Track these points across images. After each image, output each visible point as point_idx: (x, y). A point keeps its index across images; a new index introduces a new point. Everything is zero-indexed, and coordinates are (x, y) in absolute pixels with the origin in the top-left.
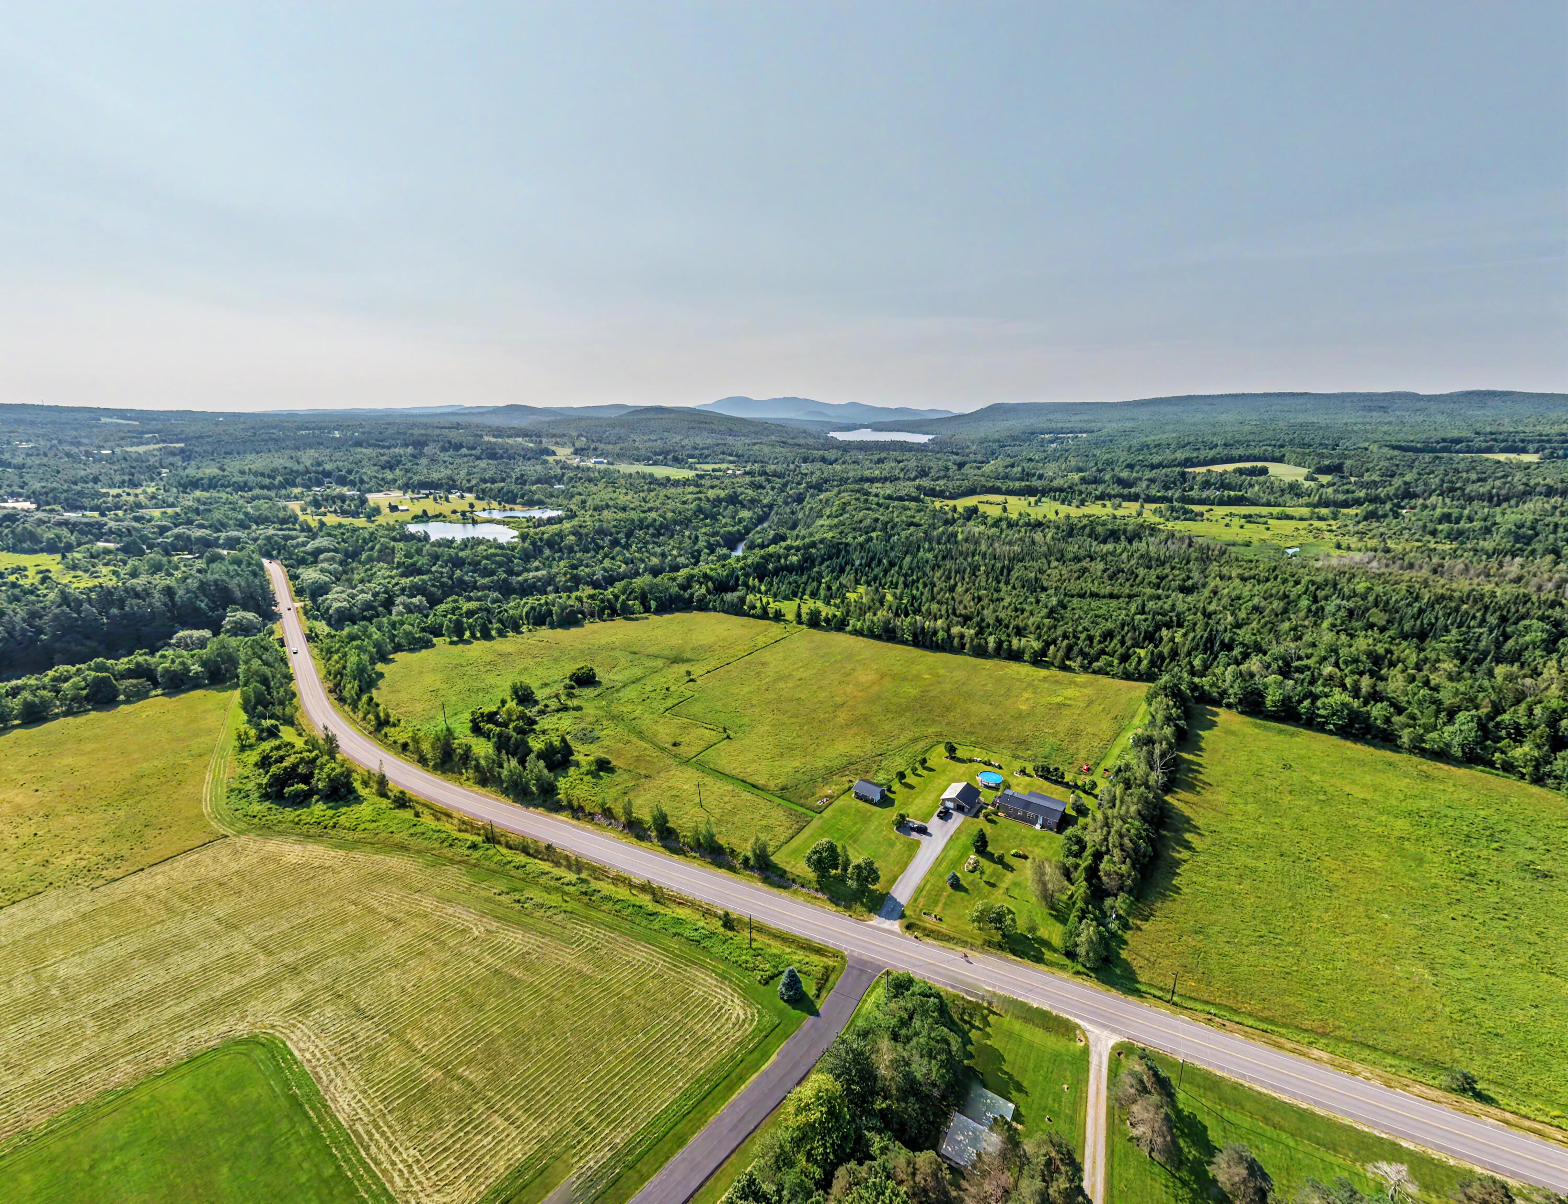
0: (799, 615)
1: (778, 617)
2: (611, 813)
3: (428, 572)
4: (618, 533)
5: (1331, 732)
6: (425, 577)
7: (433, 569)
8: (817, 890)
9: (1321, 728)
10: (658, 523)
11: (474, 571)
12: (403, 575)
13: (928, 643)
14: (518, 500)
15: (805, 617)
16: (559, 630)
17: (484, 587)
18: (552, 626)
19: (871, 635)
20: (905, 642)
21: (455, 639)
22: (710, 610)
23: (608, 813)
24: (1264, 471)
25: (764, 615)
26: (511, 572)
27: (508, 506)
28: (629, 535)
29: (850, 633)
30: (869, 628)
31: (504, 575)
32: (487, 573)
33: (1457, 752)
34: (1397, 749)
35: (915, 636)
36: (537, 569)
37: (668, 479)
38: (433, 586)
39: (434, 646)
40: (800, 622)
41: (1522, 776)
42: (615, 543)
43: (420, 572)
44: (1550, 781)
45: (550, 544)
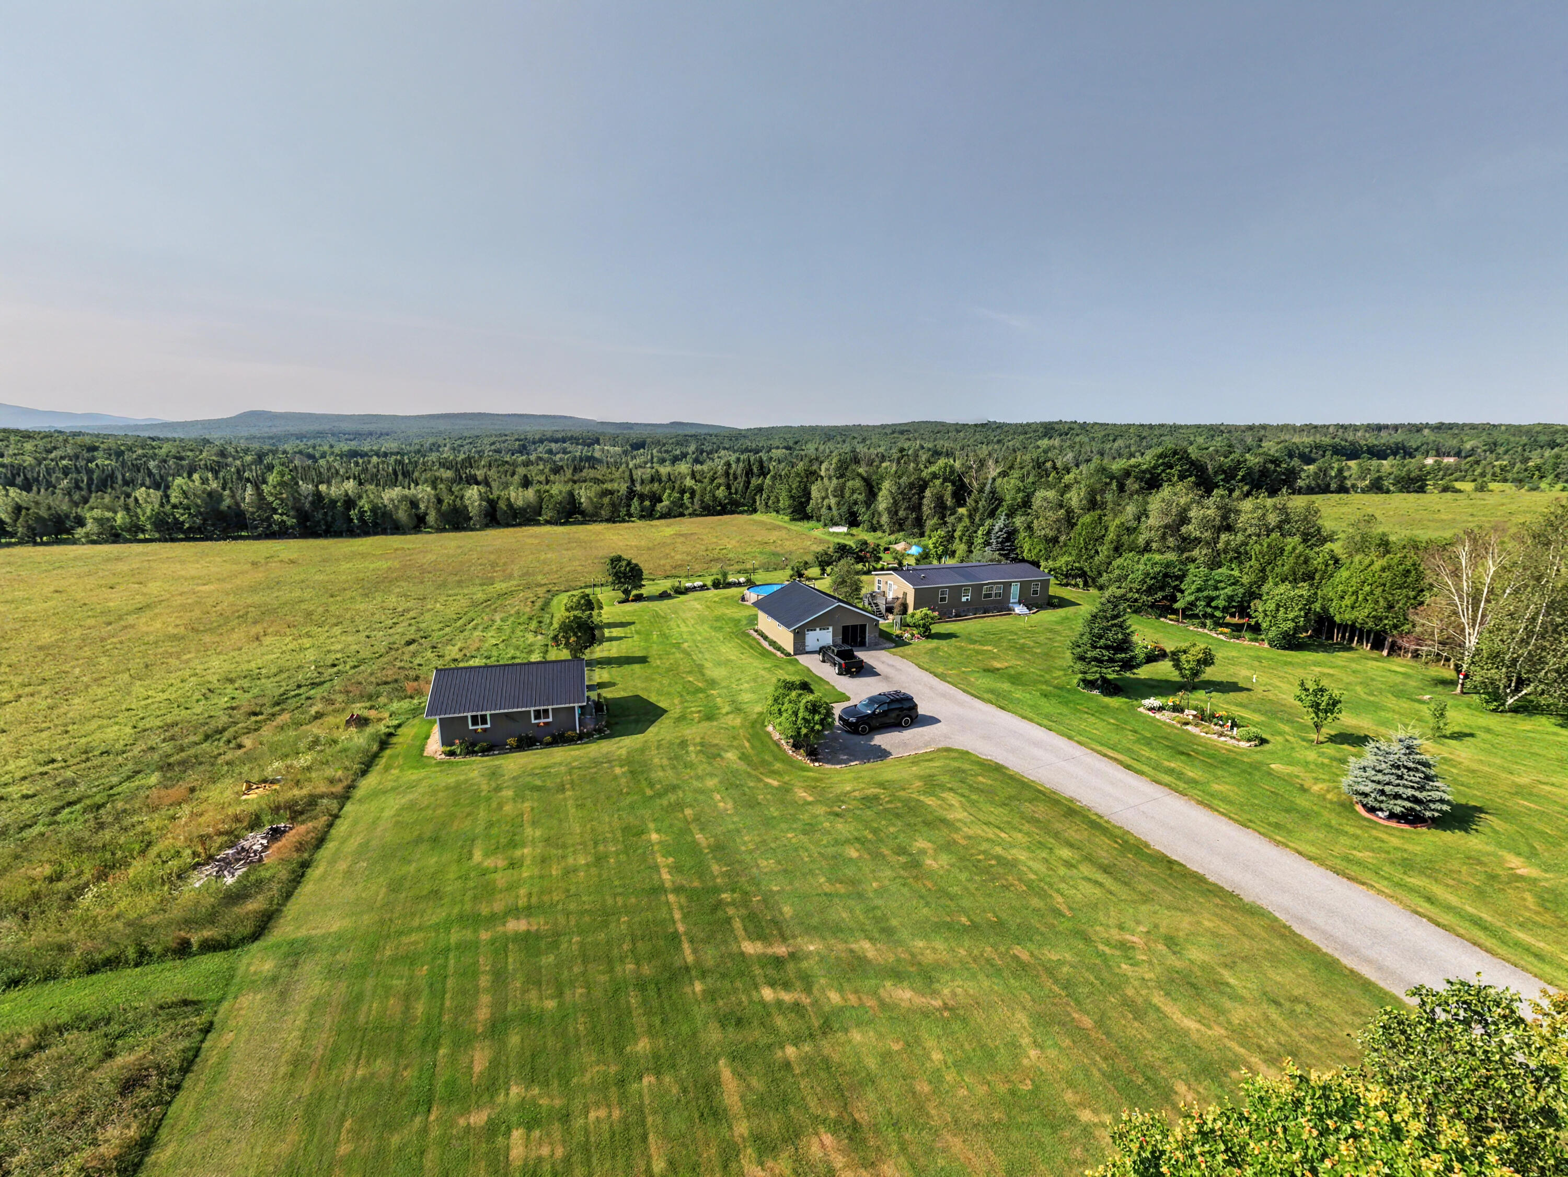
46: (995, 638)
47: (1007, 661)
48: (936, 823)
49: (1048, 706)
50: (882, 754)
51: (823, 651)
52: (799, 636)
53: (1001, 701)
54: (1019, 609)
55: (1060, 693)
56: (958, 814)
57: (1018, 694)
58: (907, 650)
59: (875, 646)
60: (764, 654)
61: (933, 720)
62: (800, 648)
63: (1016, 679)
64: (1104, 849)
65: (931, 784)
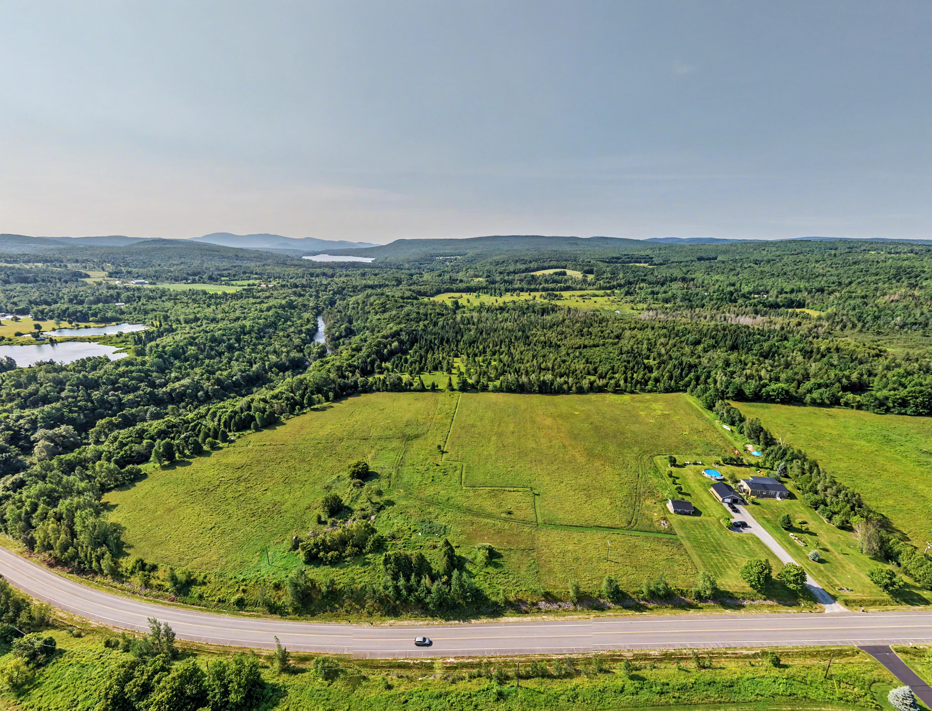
0: (450, 385)
1: (434, 388)
2: (553, 596)
3: (57, 399)
4: (229, 340)
5: (777, 403)
6: (58, 405)
7: (63, 394)
8: (765, 600)
9: (773, 401)
10: (256, 328)
11: (116, 390)
12: (22, 407)
13: (549, 390)
14: (91, 319)
15: (456, 387)
16: (265, 431)
17: (134, 404)
18: (258, 429)
19: (509, 390)
20: (534, 392)
21: (166, 463)
22: (374, 391)
23: (549, 597)
24: (564, 274)
25: (423, 389)
26: (152, 385)
27: (82, 325)
28: (238, 340)
29: (493, 391)
30: (507, 386)
31: (149, 390)
32: (127, 390)
33: (828, 402)
34: (805, 404)
35: (539, 386)
36: (178, 379)
37: (225, 294)
38: (71, 411)
39: (145, 476)
40: (453, 390)
41: (852, 407)
42: (231, 348)
43: (45, 400)
44: (864, 407)
45: (176, 355)
46: (768, 506)
47: (769, 516)
48: (747, 544)
49: (772, 529)
50: (742, 532)
51: (729, 503)
52: (723, 499)
53: (764, 526)
54: (778, 499)
55: (776, 528)
56: (751, 544)
57: (768, 525)
58: (747, 506)
59: (739, 504)
60: (715, 500)
61: (750, 527)
62: (723, 501)
63: (768, 521)
64: (768, 552)
65: (748, 538)
